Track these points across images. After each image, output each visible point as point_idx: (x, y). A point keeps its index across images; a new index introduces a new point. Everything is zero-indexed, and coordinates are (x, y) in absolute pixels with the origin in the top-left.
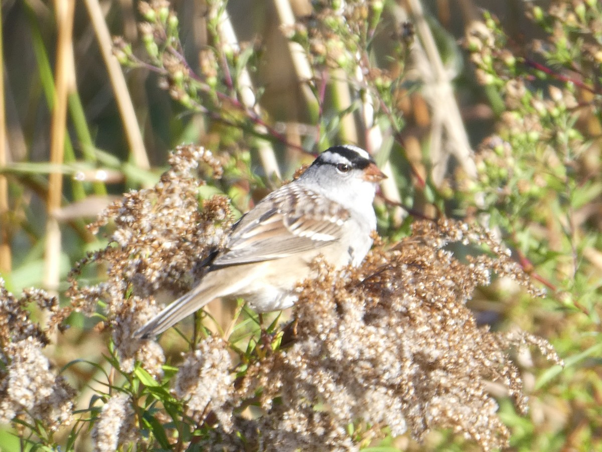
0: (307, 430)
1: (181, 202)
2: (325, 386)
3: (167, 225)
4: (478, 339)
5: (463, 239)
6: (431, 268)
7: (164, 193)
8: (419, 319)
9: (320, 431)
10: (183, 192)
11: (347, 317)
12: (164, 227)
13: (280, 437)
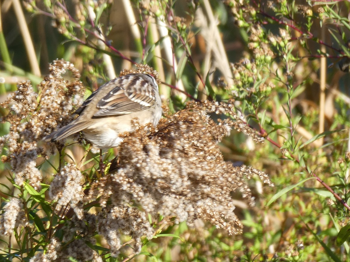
1: (56, 92)
2: (137, 194)
3: (47, 105)
4: (225, 167)
5: (216, 110)
6: (196, 123)
7: (46, 87)
8: (191, 154)
10: (57, 87)
11: (150, 153)
12: (46, 107)
13: (108, 222)
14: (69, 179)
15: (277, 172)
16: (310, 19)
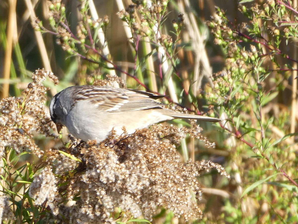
0: (92, 213)
1: (38, 98)
2: (100, 192)
3: (31, 109)
7: (29, 93)
9: (98, 214)
10: (39, 93)
11: (110, 161)
12: (29, 111)
13: (79, 216)
14: (44, 183)
15: (255, 166)
16: (278, 37)
